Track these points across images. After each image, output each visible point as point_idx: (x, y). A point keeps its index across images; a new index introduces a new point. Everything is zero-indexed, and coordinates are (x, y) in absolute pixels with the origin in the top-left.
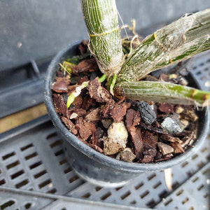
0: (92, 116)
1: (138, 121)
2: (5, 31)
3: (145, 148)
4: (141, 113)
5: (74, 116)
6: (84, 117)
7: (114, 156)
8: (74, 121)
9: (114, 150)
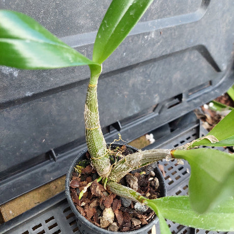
0: (94, 204)
1: (119, 206)
2: (34, 134)
3: (124, 222)
4: (122, 201)
5: (83, 204)
6: (89, 204)
7: (107, 228)
8: (83, 207)
9: (106, 225)
